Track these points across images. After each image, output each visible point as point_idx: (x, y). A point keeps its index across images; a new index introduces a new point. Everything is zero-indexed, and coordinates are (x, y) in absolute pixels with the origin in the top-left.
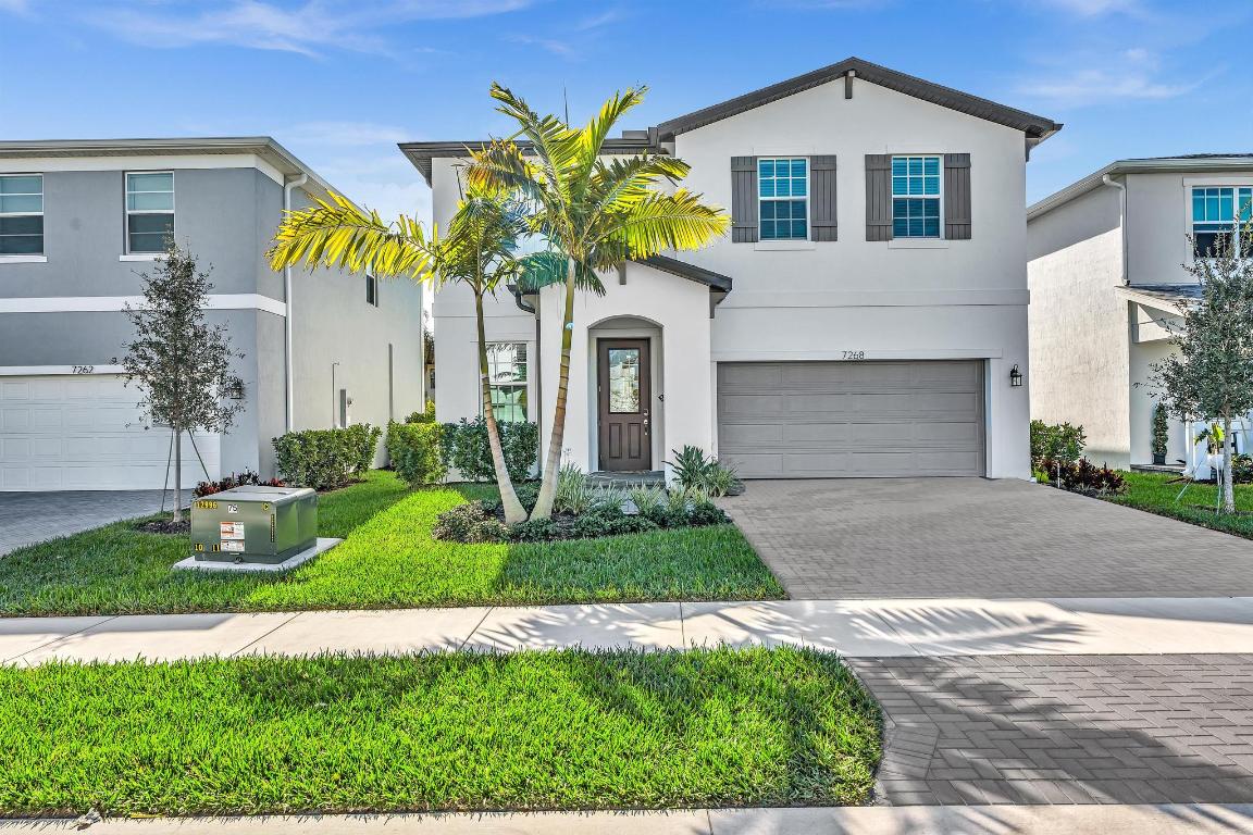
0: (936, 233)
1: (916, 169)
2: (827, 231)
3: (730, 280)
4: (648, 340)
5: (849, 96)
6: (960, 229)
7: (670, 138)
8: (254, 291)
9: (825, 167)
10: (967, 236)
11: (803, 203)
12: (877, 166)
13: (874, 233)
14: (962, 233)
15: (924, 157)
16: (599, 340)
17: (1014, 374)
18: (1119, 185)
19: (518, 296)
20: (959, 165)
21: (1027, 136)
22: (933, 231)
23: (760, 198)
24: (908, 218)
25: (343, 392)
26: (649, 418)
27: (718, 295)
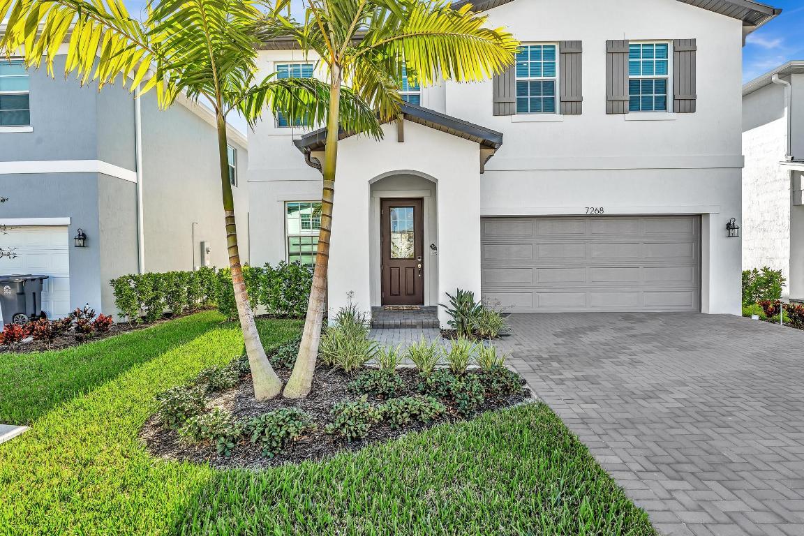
0: (664, 108)
1: (648, 53)
2: (574, 106)
3: (501, 135)
4: (421, 200)
6: (687, 104)
8: (94, 157)
9: (573, 50)
10: (692, 110)
11: (553, 82)
12: (615, 49)
13: (612, 107)
14: (688, 108)
15: (655, 43)
16: (382, 200)
17: (729, 226)
18: (785, 82)
19: (307, 154)
20: (686, 49)
21: (743, 25)
22: (662, 106)
23: (517, 79)
24: (641, 95)
25: (202, 244)
26: (422, 263)
27: (488, 152)
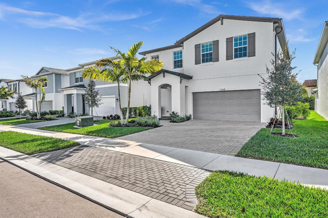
0: (246, 56)
2: (216, 59)
5: (222, 24)
6: (252, 54)
7: (183, 43)
9: (216, 43)
12: (229, 40)
15: (243, 36)
20: (252, 36)
23: (202, 53)
24: (238, 53)
